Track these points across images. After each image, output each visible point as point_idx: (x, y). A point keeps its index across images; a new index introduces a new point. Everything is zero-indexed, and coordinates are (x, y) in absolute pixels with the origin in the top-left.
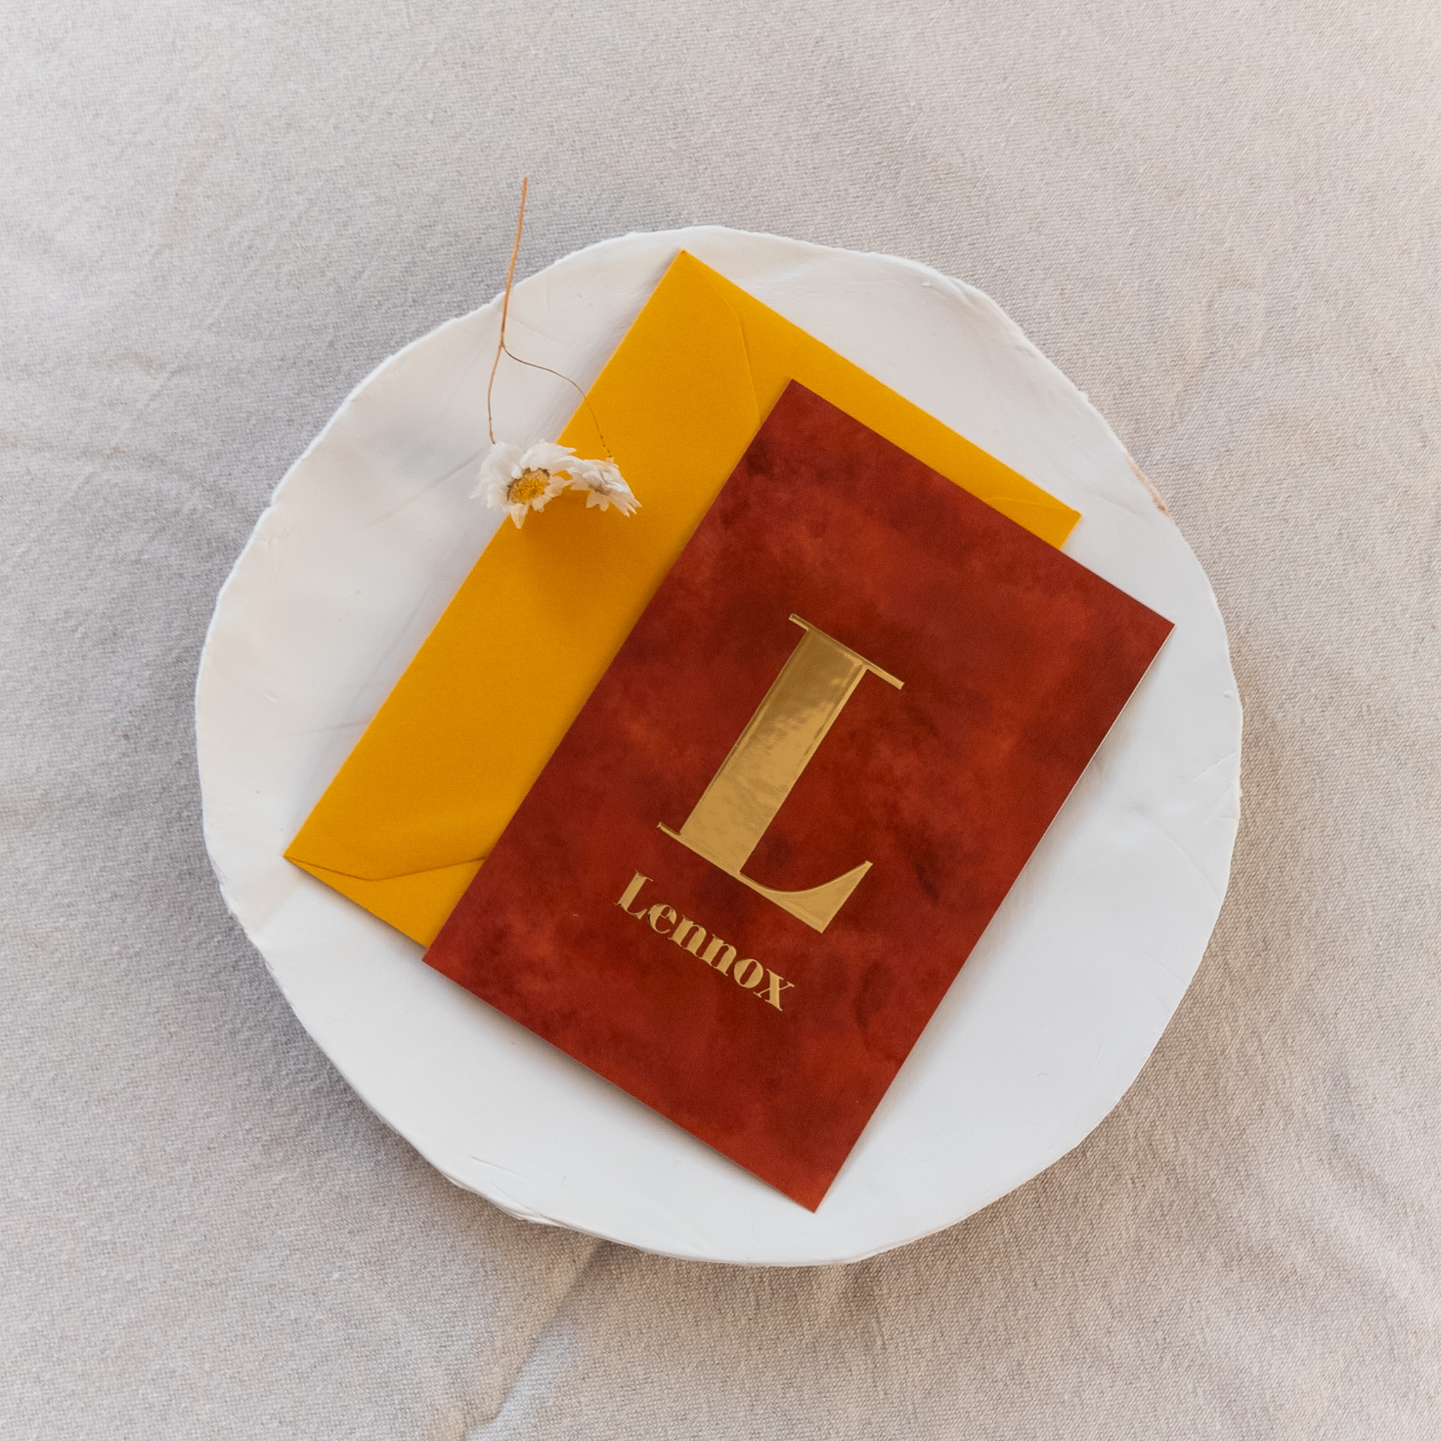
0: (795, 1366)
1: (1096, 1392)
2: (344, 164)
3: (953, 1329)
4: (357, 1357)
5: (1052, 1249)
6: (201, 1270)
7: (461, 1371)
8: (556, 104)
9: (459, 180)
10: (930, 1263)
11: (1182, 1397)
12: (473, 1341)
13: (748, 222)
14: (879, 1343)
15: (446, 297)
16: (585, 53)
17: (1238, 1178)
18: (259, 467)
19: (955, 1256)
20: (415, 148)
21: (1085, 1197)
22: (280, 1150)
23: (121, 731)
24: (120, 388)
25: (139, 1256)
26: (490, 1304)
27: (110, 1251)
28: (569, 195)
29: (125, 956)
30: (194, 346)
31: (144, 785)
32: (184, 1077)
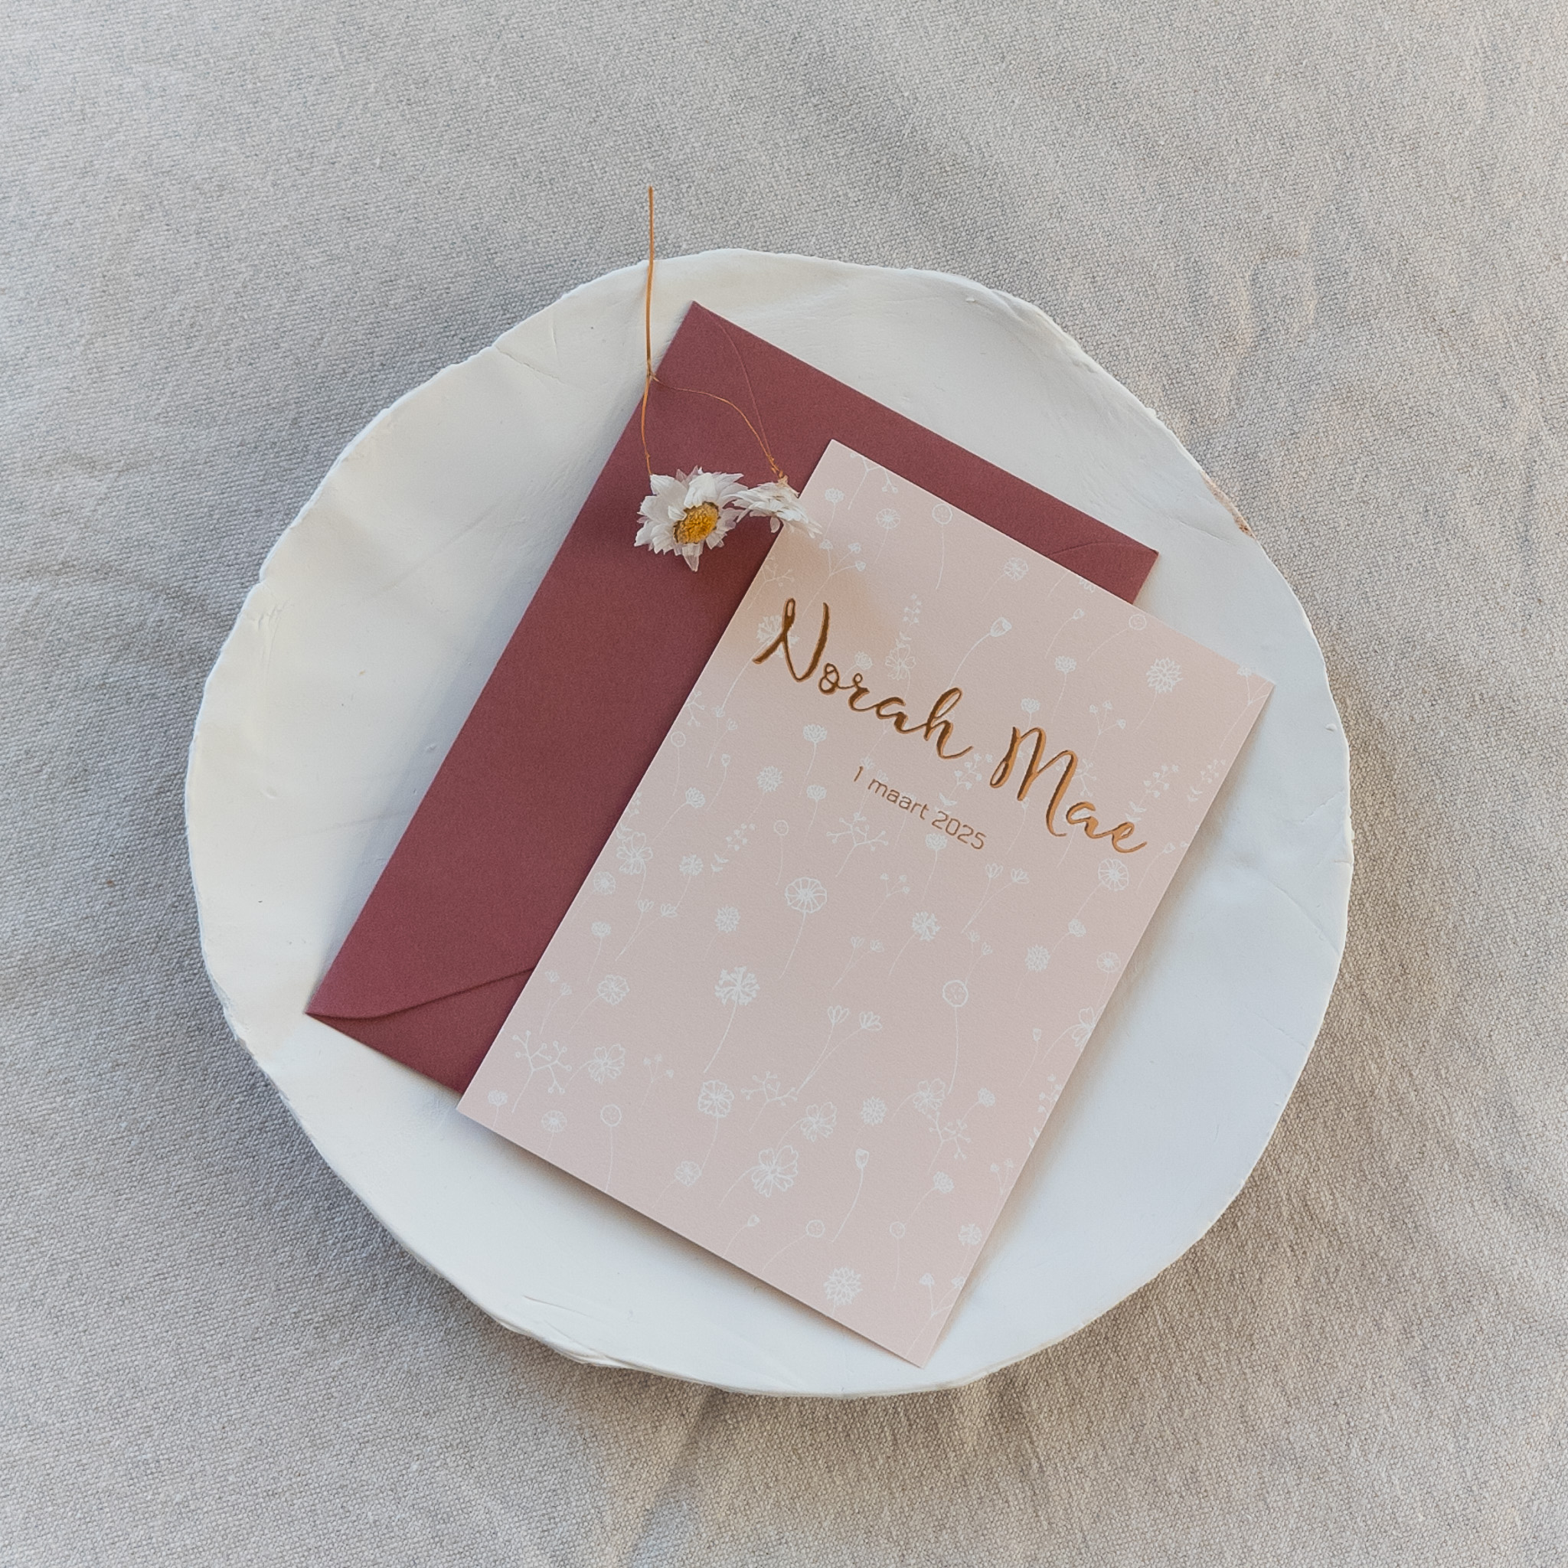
0: (946, 1504)
1: (1281, 1492)
2: (288, 223)
3: (1115, 1439)
4: (449, 1555)
5: (1213, 1336)
6: (261, 1479)
7: (569, 1556)
8: (516, 134)
9: (417, 227)
10: (1080, 1368)
11: (1377, 1488)
12: (579, 1520)
13: (742, 240)
14: (1035, 1466)
15: (417, 357)
16: (542, 75)
17: (1406, 1232)
18: (228, 565)
19: (1106, 1357)
20: (364, 197)
21: (1242, 1273)
22: (335, 1330)
23: (104, 877)
24: (62, 495)
25: (187, 1472)
26: (593, 1476)
27: (154, 1470)
28: (542, 232)
29: (134, 1131)
30: (140, 439)
31: (136, 936)
32: (217, 1262)
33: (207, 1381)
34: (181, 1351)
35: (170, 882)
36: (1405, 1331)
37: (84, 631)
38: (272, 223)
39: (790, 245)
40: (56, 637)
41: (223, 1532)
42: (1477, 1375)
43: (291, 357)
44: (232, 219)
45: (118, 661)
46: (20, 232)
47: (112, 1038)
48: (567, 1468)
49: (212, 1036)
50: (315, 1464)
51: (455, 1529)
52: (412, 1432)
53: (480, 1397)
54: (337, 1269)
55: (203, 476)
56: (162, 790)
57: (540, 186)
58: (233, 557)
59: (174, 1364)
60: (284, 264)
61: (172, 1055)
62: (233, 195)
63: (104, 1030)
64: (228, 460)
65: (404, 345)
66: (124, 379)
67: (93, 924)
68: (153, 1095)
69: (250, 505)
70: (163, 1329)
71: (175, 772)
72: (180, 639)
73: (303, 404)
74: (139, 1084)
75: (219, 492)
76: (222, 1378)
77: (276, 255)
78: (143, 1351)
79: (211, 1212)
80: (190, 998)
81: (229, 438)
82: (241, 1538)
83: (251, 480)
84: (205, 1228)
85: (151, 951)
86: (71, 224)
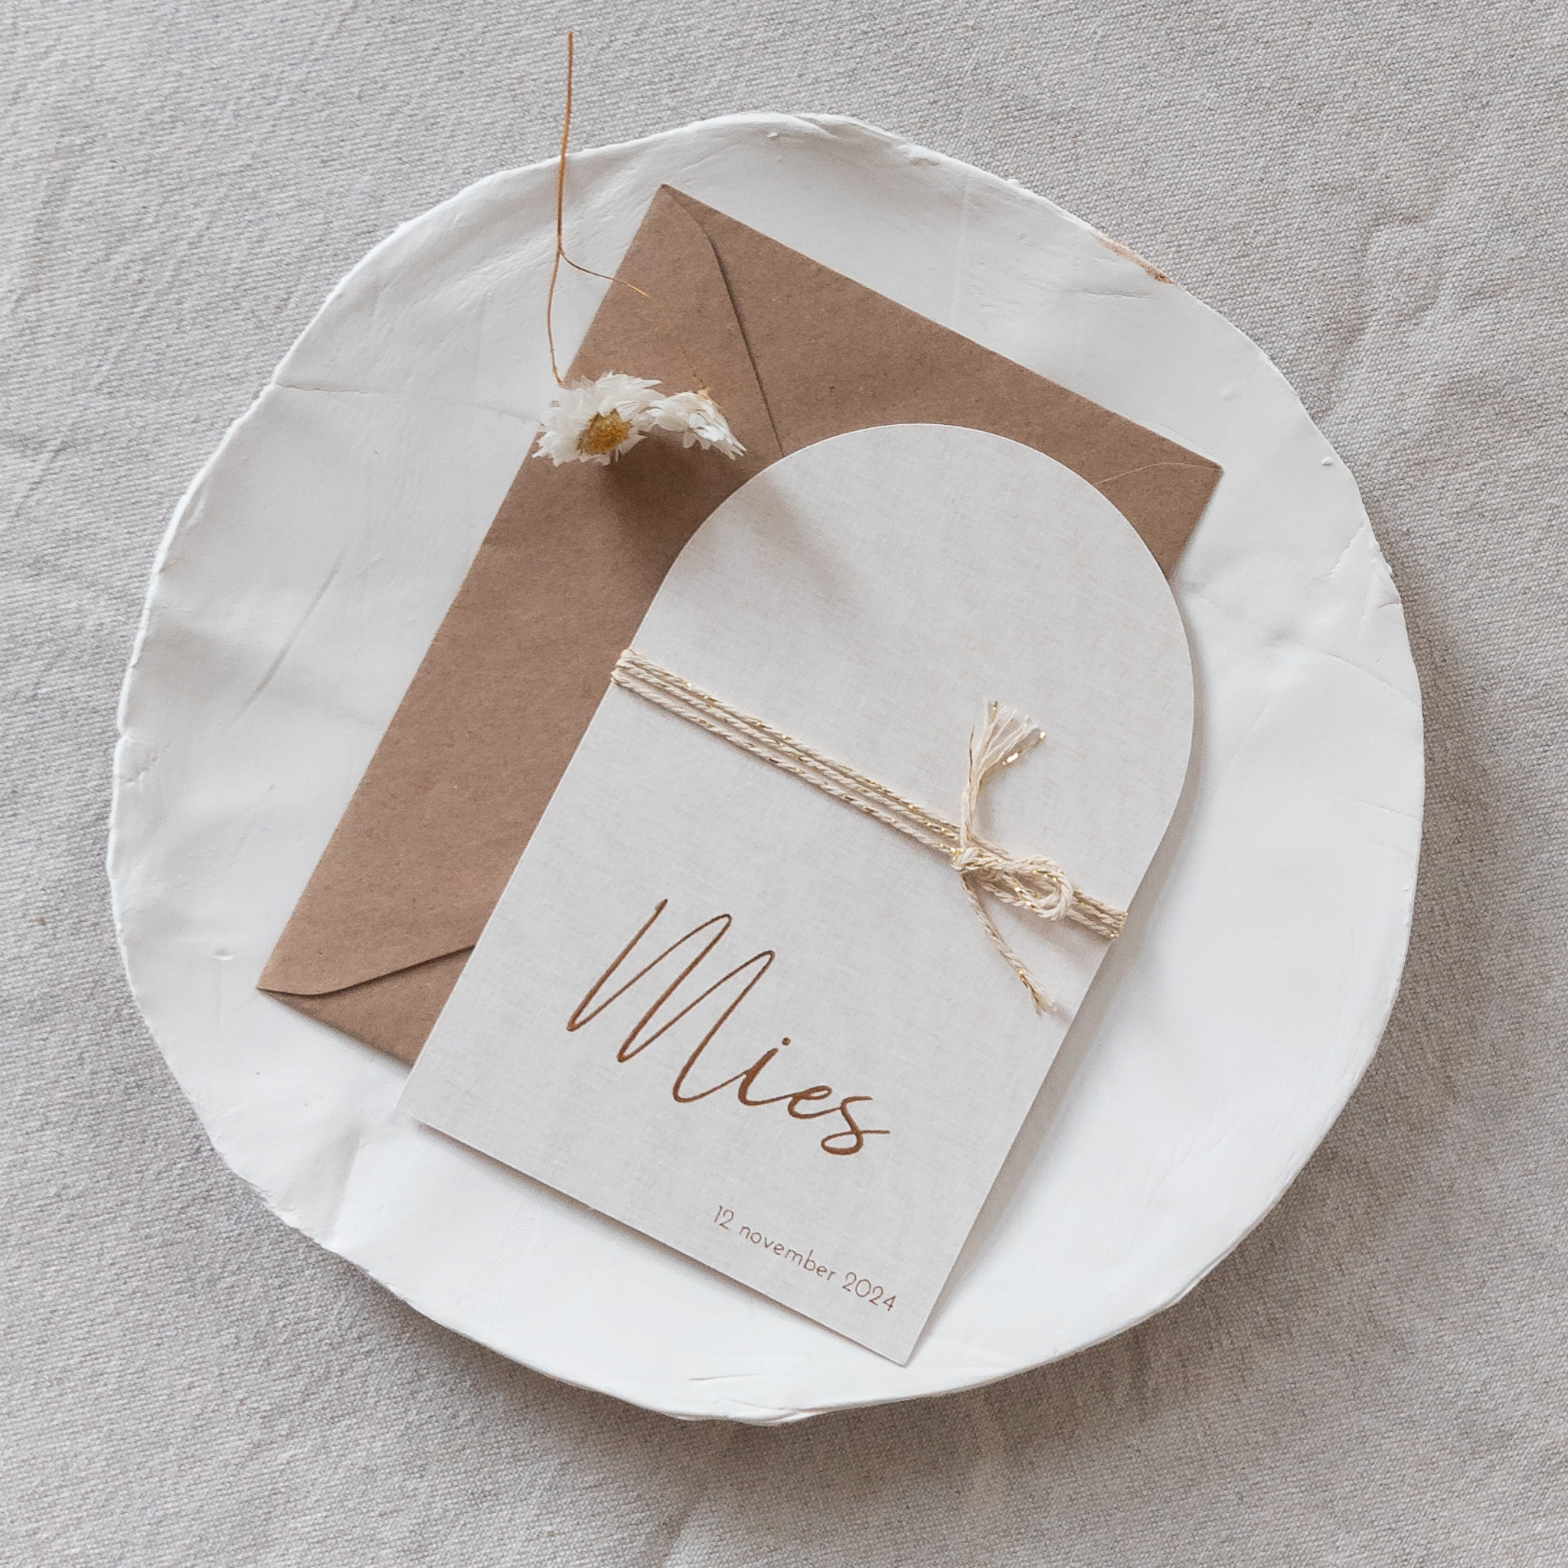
23: (34, 914)
29: (65, 1197)
30: (79, 414)
31: (70, 981)
32: (155, 1342)
62: (189, 127)
63: (32, 1084)
66: (61, 343)
67: (22, 966)
70: (94, 1414)
74: (71, 1145)
77: (237, 199)
78: (72, 1436)
79: (149, 1287)
85: (86, 998)
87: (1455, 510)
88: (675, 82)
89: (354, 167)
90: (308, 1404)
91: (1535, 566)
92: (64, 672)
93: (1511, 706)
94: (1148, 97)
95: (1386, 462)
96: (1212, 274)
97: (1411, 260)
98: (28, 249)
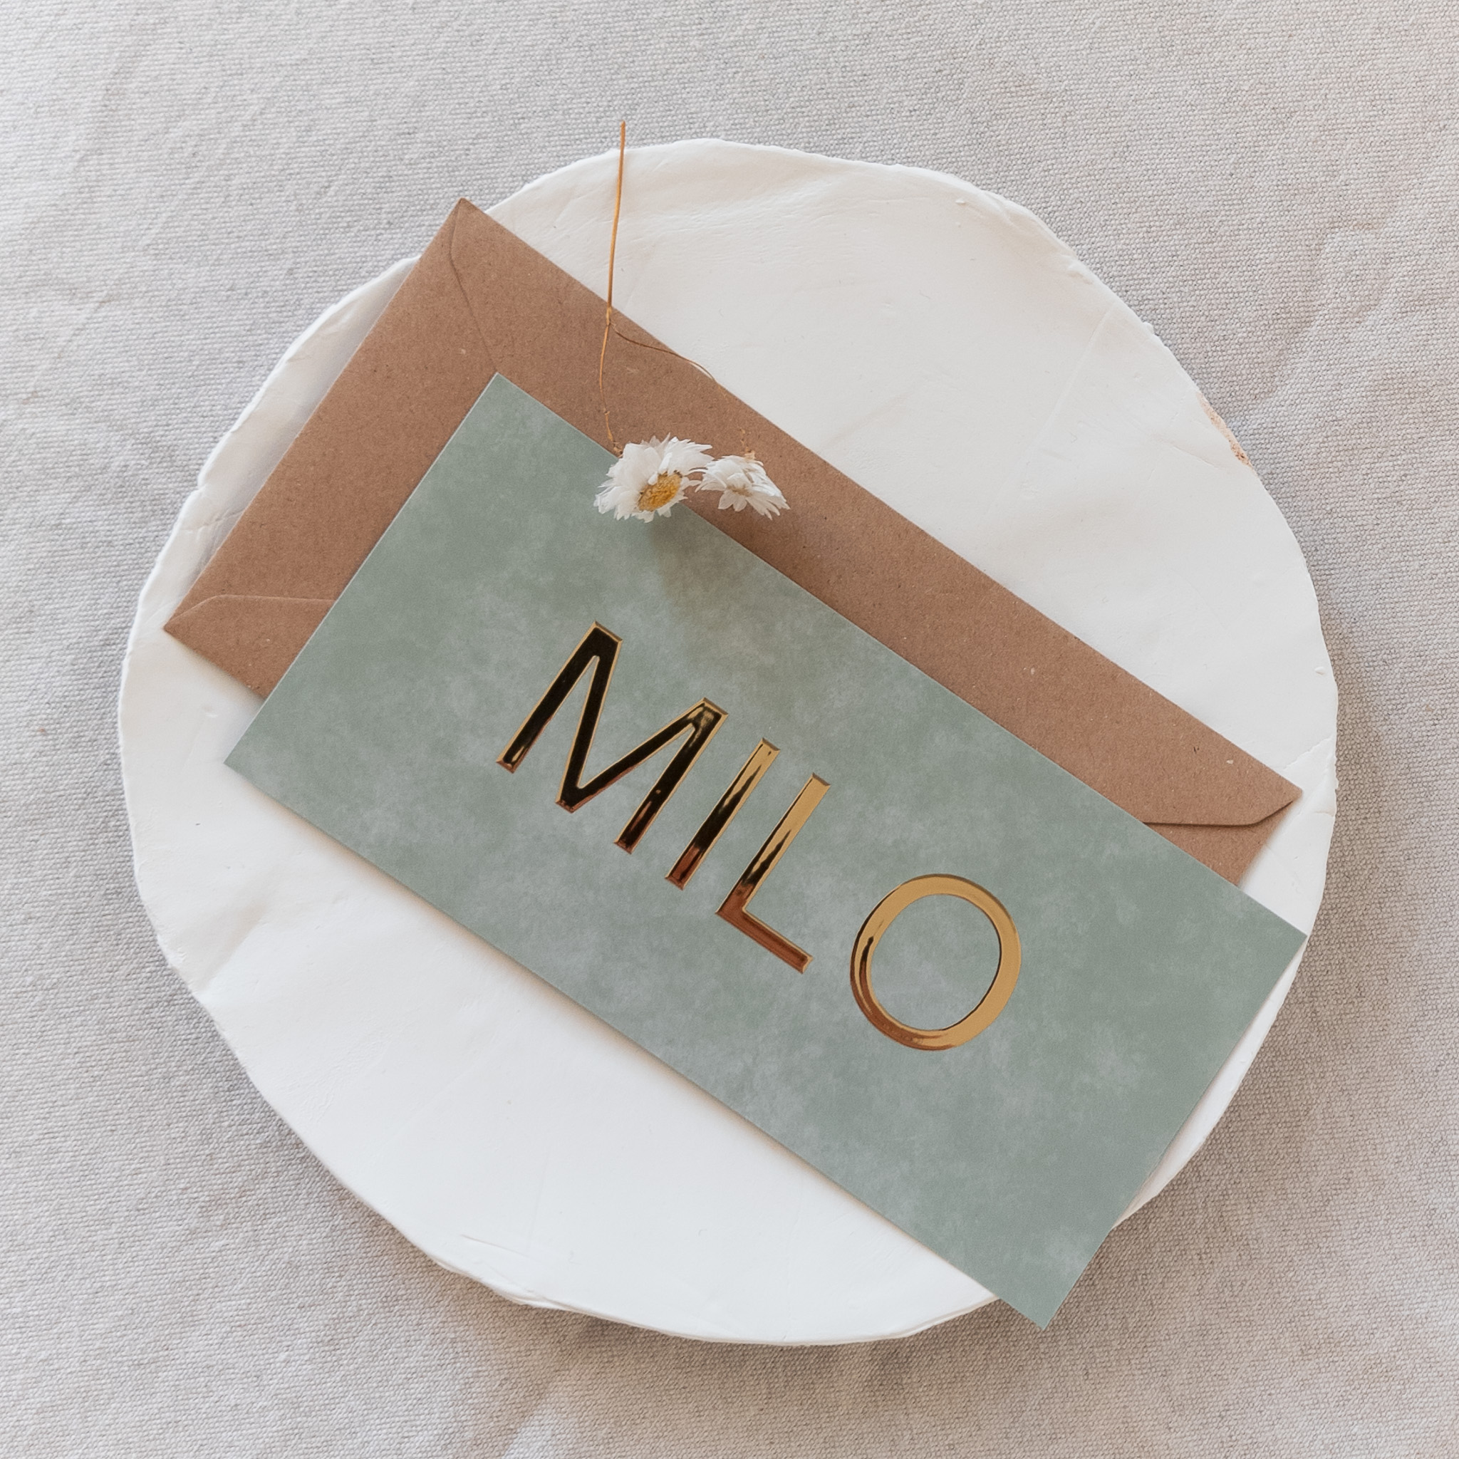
2: (307, 57)
3: (992, 1421)
4: (306, 1448)
9: (444, 79)
10: (967, 1348)
12: (440, 1432)
17: (1319, 1256)
18: (203, 416)
19: (995, 1340)
20: (391, 39)
21: (1145, 1274)
22: (220, 1212)
23: (37, 725)
24: (38, 320)
25: (55, 1331)
26: (461, 1390)
27: (22, 1325)
28: (574, 101)
29: (40, 987)
30: (126, 270)
31: (64, 790)
32: (109, 1128)
33: (86, 1245)
34: (62, 1211)
35: (105, 739)
36: (1303, 1352)
37: (46, 466)
38: (291, 55)
39: (834, 149)
40: (15, 469)
41: (84, 1395)
42: (1367, 1406)
43: (295, 202)
44: (249, 45)
45: (76, 502)
46: (25, 31)
47: (28, 890)
48: (435, 1379)
49: (129, 901)
50: (184, 1340)
51: (316, 1424)
52: (285, 1322)
53: (358, 1297)
54: (230, 1151)
55: (187, 317)
56: (107, 642)
57: (579, 51)
58: (209, 408)
59: (54, 1223)
60: (298, 101)
61: (86, 915)
62: (254, 19)
63: (20, 880)
64: (216, 304)
65: (414, 205)
66: (116, 203)
67: (21, 771)
68: (63, 954)
69: (233, 354)
70: (47, 1187)
71: (124, 625)
72: (144, 487)
73: (302, 254)
74: (50, 940)
75: (202, 337)
76: (101, 1243)
77: (291, 90)
78: (24, 1206)
79: (108, 1077)
80: (112, 860)
81: (220, 280)
82: (102, 1402)
83: (237, 328)
84: (101, 1093)
85: (77, 807)
86: (80, 29)
87: (1375, 496)
88: (704, 26)
89: (400, 71)
90: (244, 1199)
91: (1444, 555)
92: (87, 506)
93: (1409, 680)
94: (1135, 87)
95: (1317, 445)
96: (1178, 256)
97: (1360, 262)
98: (95, 114)
